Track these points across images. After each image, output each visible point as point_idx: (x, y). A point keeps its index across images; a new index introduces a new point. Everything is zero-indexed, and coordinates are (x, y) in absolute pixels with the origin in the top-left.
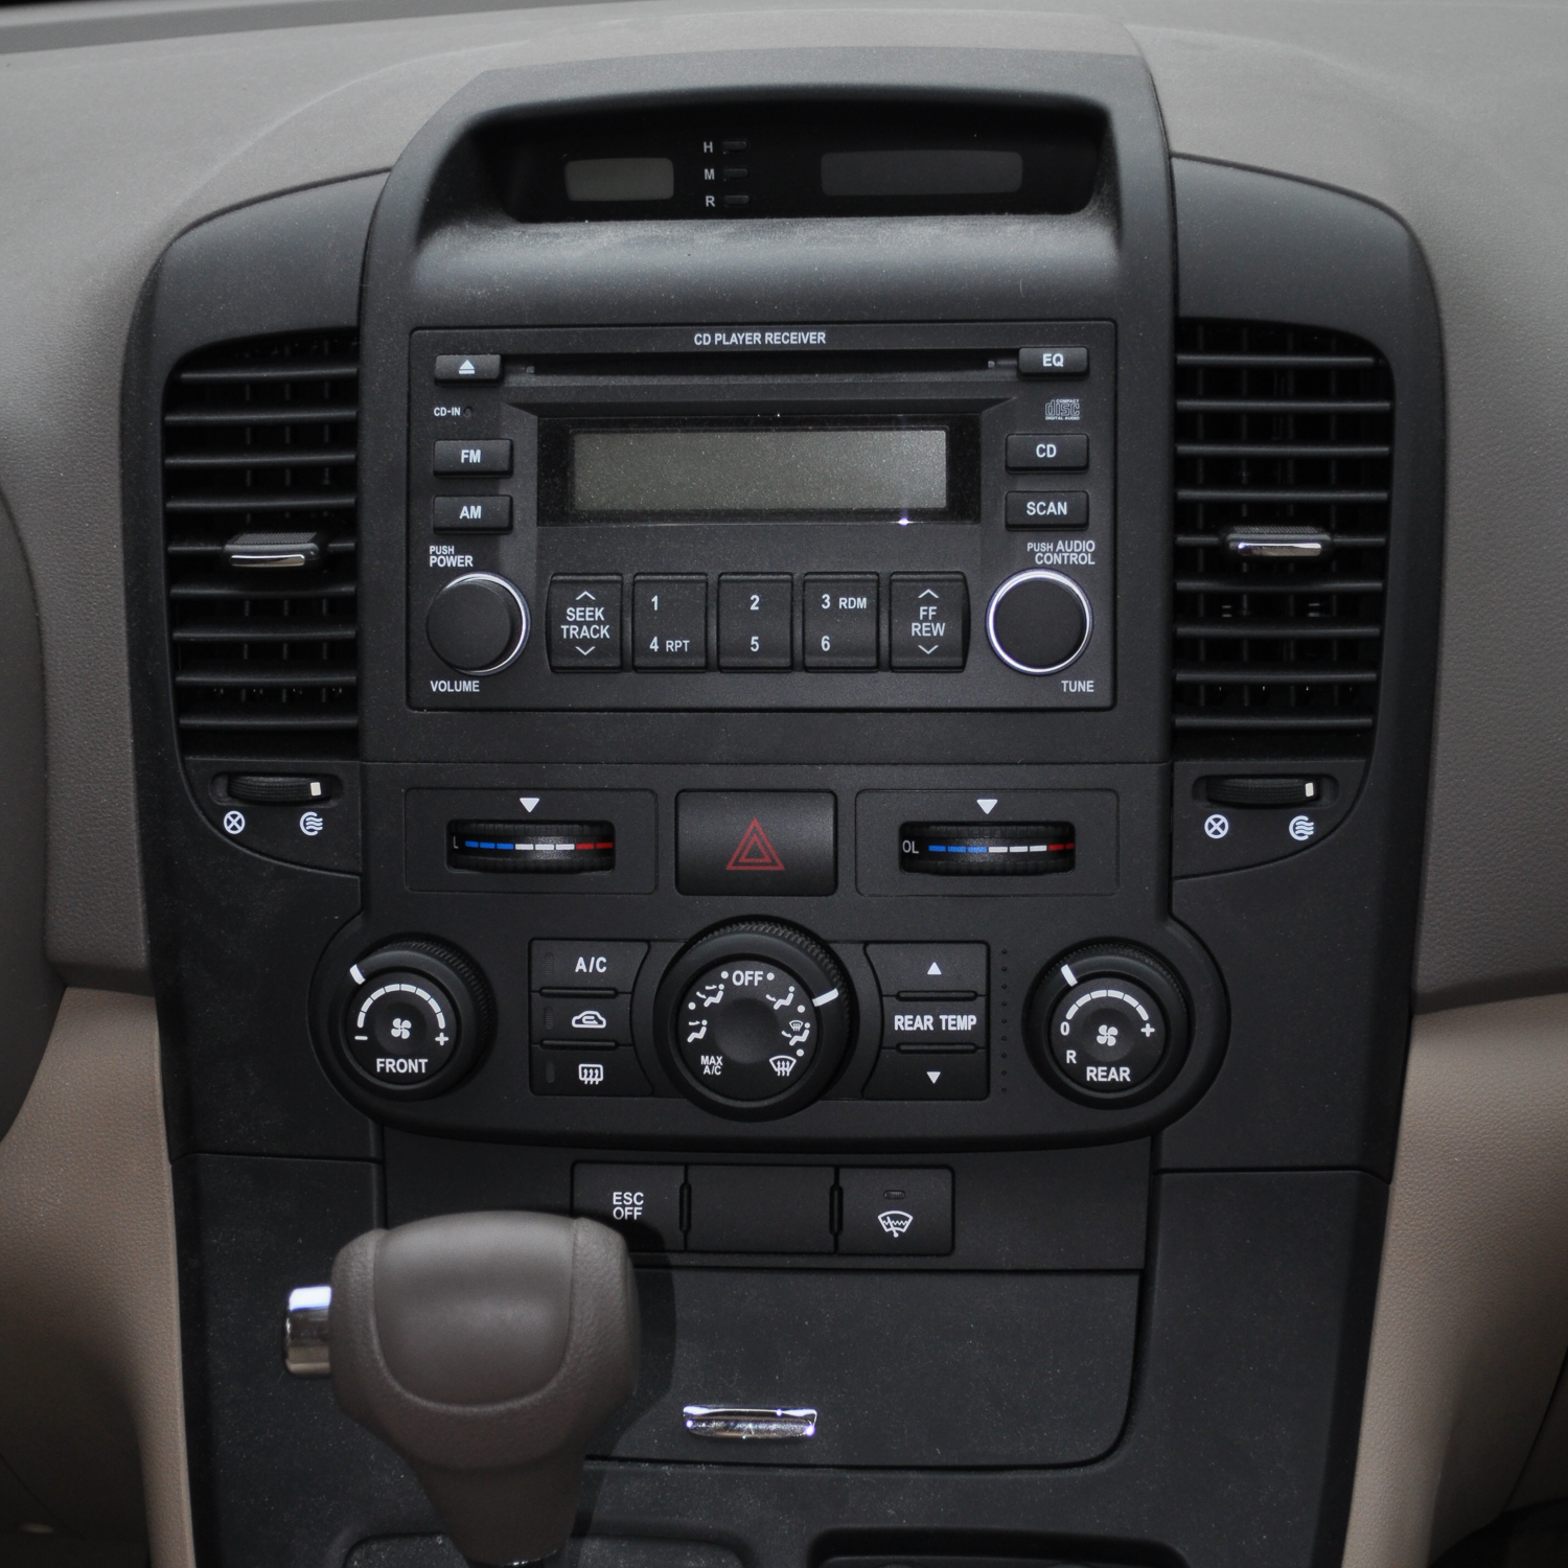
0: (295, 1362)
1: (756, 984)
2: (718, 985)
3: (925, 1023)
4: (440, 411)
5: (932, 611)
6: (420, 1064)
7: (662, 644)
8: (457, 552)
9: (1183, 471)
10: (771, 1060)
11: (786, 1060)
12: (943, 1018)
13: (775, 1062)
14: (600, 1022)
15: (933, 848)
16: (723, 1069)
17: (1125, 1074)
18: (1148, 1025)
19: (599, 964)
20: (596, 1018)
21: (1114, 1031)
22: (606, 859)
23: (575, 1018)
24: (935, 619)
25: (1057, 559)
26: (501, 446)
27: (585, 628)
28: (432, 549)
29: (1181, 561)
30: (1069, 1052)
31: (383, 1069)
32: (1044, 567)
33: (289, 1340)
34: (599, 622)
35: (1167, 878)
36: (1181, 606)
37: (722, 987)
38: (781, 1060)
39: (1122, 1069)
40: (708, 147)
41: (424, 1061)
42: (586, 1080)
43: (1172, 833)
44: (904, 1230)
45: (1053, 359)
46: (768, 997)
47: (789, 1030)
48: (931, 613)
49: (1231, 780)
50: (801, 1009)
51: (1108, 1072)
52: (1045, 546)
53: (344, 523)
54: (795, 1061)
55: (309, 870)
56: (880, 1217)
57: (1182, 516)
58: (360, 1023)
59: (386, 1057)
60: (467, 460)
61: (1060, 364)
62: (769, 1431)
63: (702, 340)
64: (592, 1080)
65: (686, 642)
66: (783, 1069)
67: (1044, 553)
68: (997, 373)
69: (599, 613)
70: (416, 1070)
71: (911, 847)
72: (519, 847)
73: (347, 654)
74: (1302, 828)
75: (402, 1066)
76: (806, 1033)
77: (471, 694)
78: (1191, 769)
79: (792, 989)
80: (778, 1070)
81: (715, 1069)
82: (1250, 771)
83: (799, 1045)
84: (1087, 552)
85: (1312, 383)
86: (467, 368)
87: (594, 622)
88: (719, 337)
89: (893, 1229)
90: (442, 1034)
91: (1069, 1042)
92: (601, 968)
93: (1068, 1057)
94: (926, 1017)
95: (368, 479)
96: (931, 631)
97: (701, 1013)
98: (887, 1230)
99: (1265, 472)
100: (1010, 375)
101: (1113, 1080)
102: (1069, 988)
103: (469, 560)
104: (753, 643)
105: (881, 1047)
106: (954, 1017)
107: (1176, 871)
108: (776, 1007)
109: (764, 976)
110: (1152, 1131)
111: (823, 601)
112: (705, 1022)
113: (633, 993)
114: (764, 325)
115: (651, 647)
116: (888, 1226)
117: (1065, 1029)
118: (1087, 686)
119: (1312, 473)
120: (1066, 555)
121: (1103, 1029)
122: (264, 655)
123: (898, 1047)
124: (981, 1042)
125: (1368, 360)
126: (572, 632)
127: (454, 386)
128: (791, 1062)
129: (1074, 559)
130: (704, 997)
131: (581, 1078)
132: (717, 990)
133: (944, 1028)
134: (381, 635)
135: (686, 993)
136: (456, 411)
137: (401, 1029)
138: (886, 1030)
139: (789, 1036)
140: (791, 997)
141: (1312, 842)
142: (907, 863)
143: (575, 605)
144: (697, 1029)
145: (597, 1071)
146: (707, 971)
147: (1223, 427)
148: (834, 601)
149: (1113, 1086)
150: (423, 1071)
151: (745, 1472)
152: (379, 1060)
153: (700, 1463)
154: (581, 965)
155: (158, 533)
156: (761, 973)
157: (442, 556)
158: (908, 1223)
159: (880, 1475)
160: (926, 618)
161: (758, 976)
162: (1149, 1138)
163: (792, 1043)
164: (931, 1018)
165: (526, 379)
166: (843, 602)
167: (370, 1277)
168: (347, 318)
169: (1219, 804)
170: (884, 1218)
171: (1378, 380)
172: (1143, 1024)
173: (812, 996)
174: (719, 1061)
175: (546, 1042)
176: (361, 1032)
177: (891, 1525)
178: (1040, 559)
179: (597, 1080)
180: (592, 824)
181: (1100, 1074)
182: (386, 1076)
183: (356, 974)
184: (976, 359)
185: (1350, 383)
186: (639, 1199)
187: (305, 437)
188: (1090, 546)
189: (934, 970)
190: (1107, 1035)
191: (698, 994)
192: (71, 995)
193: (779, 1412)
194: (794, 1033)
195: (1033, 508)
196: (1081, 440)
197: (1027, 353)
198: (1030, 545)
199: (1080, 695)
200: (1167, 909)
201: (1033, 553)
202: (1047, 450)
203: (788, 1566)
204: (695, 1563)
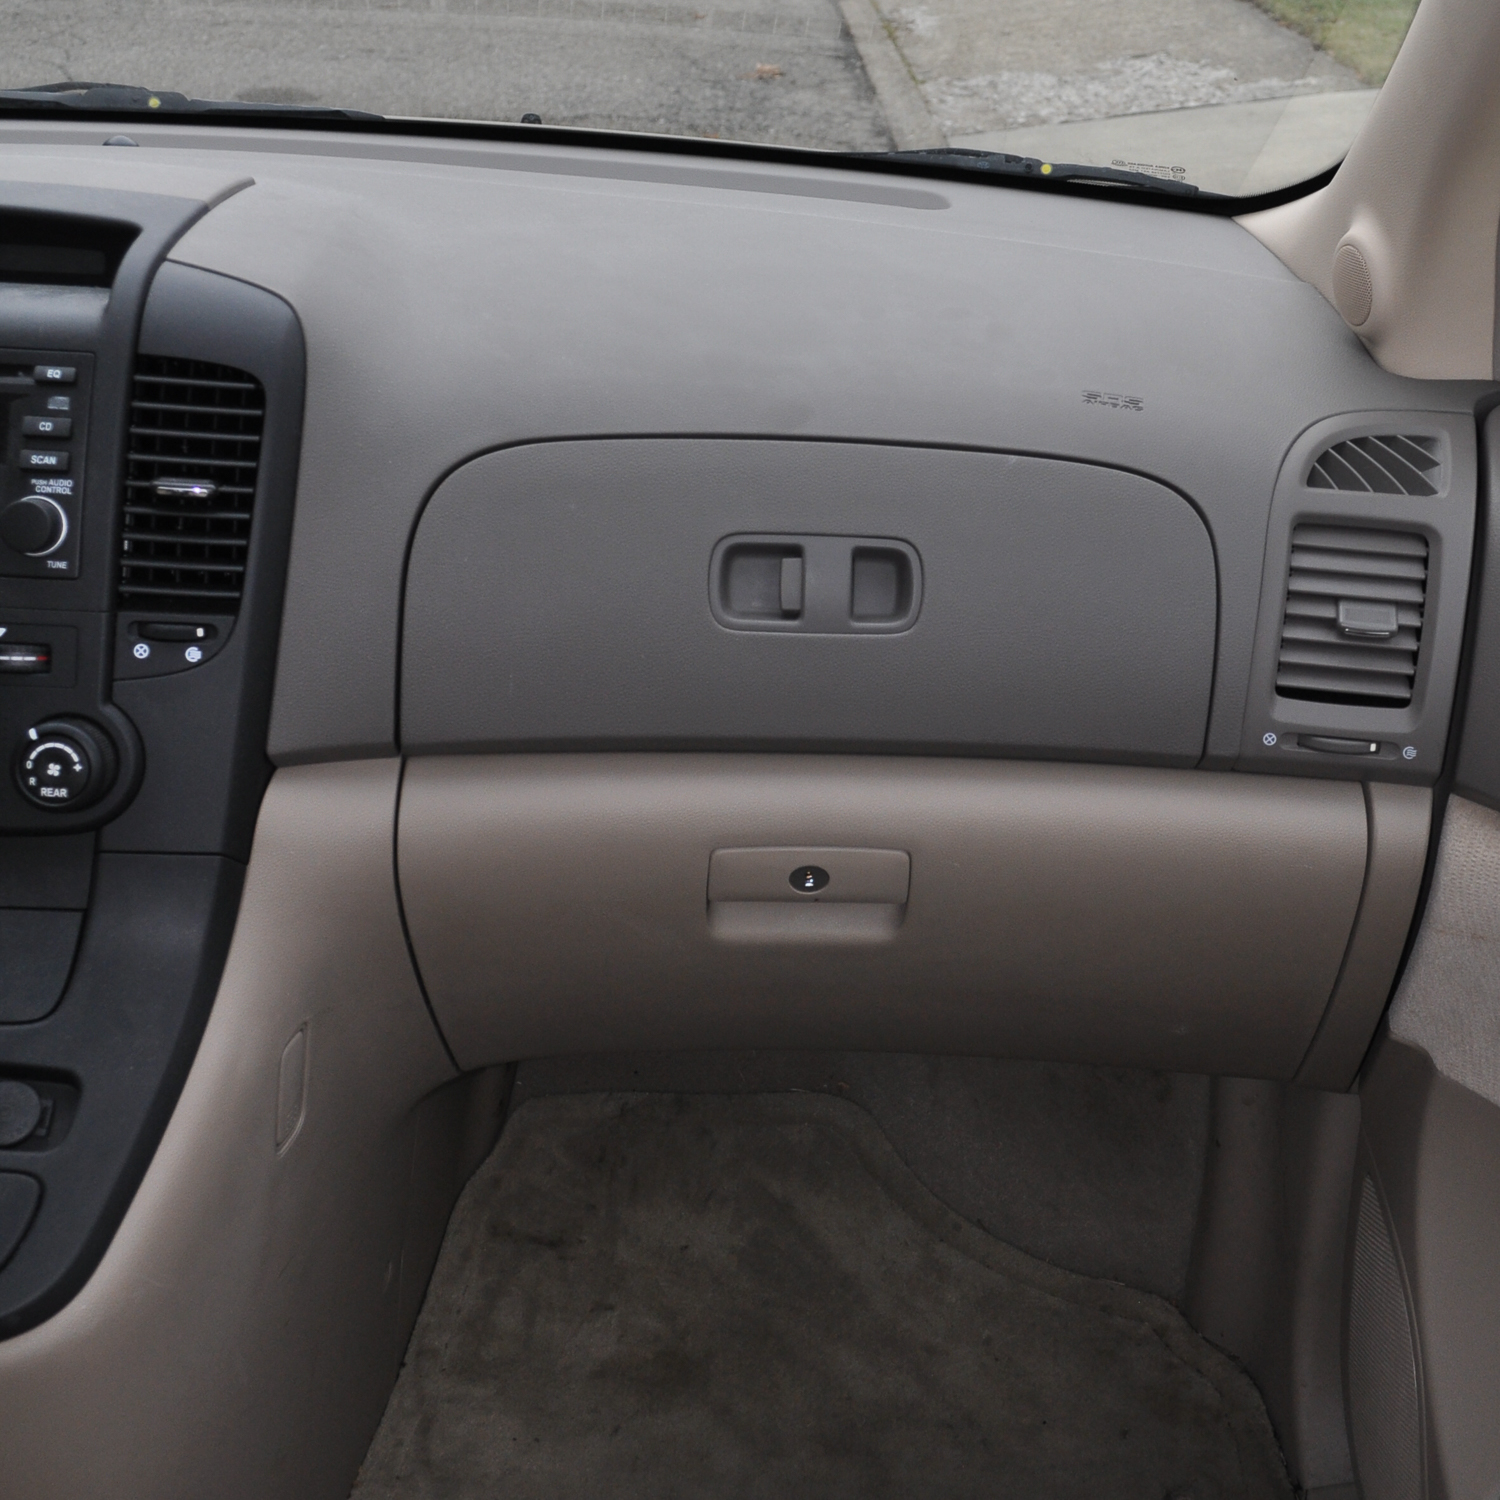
9: (131, 443)
17: (64, 792)
18: (78, 764)
21: (58, 767)
25: (49, 490)
29: (123, 498)
30: (31, 779)
32: (41, 494)
35: (110, 679)
39: (62, 789)
43: (114, 650)
45: (54, 373)
49: (154, 625)
51: (53, 791)
52: (42, 482)
57: (128, 469)
61: (58, 377)
67: (41, 486)
68: (24, 379)
74: (193, 654)
78: (126, 617)
82: (164, 620)
84: (67, 487)
91: (31, 773)
93: (31, 781)
99: (172, 446)
100: (30, 381)
101: (57, 796)
102: (32, 742)
107: (117, 675)
110: (97, 827)
117: (29, 765)
118: (62, 565)
119: (200, 447)
120: (54, 488)
121: (51, 766)
125: (251, 386)
129: (60, 490)
141: (199, 664)
149: (57, 800)
162: (93, 832)
169: (145, 637)
171: (257, 398)
172: (75, 764)
178: (38, 489)
181: (49, 792)
184: (12, 369)
185: (231, 398)
188: (70, 483)
190: (54, 770)
195: (35, 459)
196: (68, 421)
197: (39, 369)
198: (34, 481)
199: (58, 570)
200: (108, 698)
201: (35, 485)
202: (46, 426)
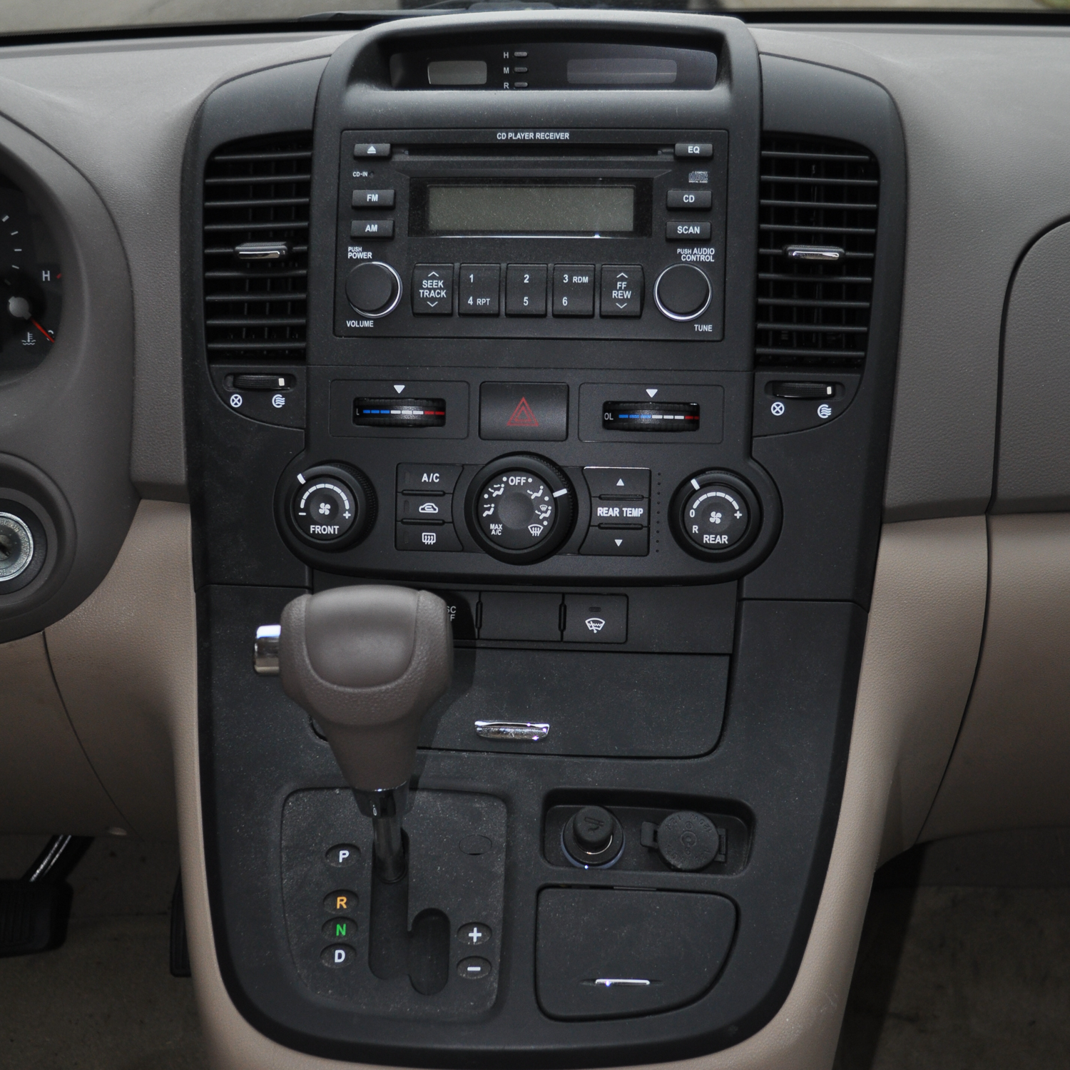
0: (259, 666)
1: (522, 484)
2: (501, 484)
3: (615, 512)
4: (356, 174)
5: (624, 284)
6: (334, 529)
7: (475, 301)
8: (363, 251)
9: (764, 214)
10: (529, 527)
11: (537, 527)
12: (624, 509)
13: (531, 528)
14: (435, 510)
15: (621, 416)
16: (502, 532)
17: (725, 539)
18: (738, 512)
19: (435, 478)
20: (433, 507)
21: (719, 515)
22: (441, 421)
23: (421, 507)
24: (626, 289)
25: (693, 258)
26: (389, 193)
27: (432, 291)
28: (350, 248)
29: (762, 263)
30: (694, 526)
31: (314, 531)
32: (686, 262)
33: (256, 654)
34: (441, 288)
35: (750, 438)
36: (761, 288)
37: (503, 485)
38: (535, 527)
39: (723, 536)
40: (506, 55)
41: (337, 527)
42: (426, 542)
43: (754, 411)
44: (600, 629)
45: (694, 149)
46: (528, 491)
47: (540, 510)
48: (623, 286)
49: (786, 384)
50: (547, 499)
51: (716, 538)
52: (687, 251)
53: (302, 236)
54: (542, 528)
55: (276, 427)
56: (587, 622)
57: (763, 238)
58: (302, 506)
59: (315, 525)
60: (370, 200)
61: (698, 152)
62: (522, 734)
63: (501, 136)
64: (429, 542)
65: (488, 300)
66: (536, 532)
67: (686, 255)
68: (664, 156)
69: (440, 284)
70: (332, 533)
71: (609, 417)
72: (393, 412)
73: (301, 308)
74: (825, 411)
75: (324, 530)
76: (549, 512)
77: (369, 328)
78: (765, 376)
79: (542, 487)
80: (532, 532)
81: (498, 532)
82: (797, 379)
83: (545, 519)
84: (710, 255)
85: (833, 169)
86: (372, 150)
87: (438, 289)
88: (511, 135)
89: (594, 628)
90: (347, 512)
91: (694, 521)
92: (436, 479)
93: (694, 529)
94: (615, 509)
95: (315, 212)
96: (623, 296)
97: (491, 500)
98: (590, 629)
99: (806, 216)
100: (670, 158)
101: (718, 542)
102: (695, 491)
103: (370, 255)
104: (525, 300)
105: (589, 525)
106: (631, 509)
107: (754, 434)
108: (533, 497)
109: (527, 480)
110: (738, 576)
111: (564, 278)
112: (493, 505)
113: (453, 494)
114: (535, 128)
115: (469, 302)
116: (591, 627)
118: (708, 328)
119: (833, 217)
120: (698, 256)
121: (713, 514)
122: (256, 309)
123: (599, 526)
124: (645, 523)
125: (866, 157)
126: (425, 294)
127: (365, 160)
128: (540, 528)
129: (703, 258)
130: (493, 491)
131: (423, 541)
132: (500, 487)
133: (625, 515)
134: (320, 296)
135: (483, 489)
136: (365, 174)
137: (325, 509)
138: (593, 515)
139: (540, 513)
140: (541, 492)
141: (830, 419)
142: (607, 425)
143: (428, 279)
144: (489, 509)
145: (432, 537)
146: (495, 477)
147: (785, 191)
148: (571, 279)
149: (719, 546)
150: (336, 533)
151: (509, 757)
152: (312, 526)
153: (484, 752)
154: (425, 478)
155: (199, 243)
156: (525, 478)
157: (356, 252)
158: (602, 625)
159: (584, 760)
160: (621, 288)
161: (523, 480)
162: (736, 581)
163: (541, 518)
164: (618, 509)
165: (403, 157)
166: (575, 279)
167: (303, 615)
168: (307, 125)
169: (780, 396)
170: (589, 622)
171: (872, 168)
172: (736, 511)
173: (552, 491)
174: (501, 527)
175: (404, 520)
176: (302, 510)
177: (589, 787)
178: (684, 257)
179: (432, 542)
180: (433, 400)
181: (711, 539)
182: (315, 535)
183: (301, 479)
184: (652, 149)
185: (853, 169)
186: (453, 610)
187: (281, 190)
188: (712, 251)
189: (620, 483)
190: (716, 518)
191: (490, 489)
192: (143, 503)
193: (529, 725)
194: (542, 512)
195: (681, 230)
196: (708, 193)
197: (679, 146)
198: (679, 250)
199: (705, 333)
200: (749, 454)
201: (680, 254)
202: (689, 198)
203: (532, 807)
204: (480, 804)
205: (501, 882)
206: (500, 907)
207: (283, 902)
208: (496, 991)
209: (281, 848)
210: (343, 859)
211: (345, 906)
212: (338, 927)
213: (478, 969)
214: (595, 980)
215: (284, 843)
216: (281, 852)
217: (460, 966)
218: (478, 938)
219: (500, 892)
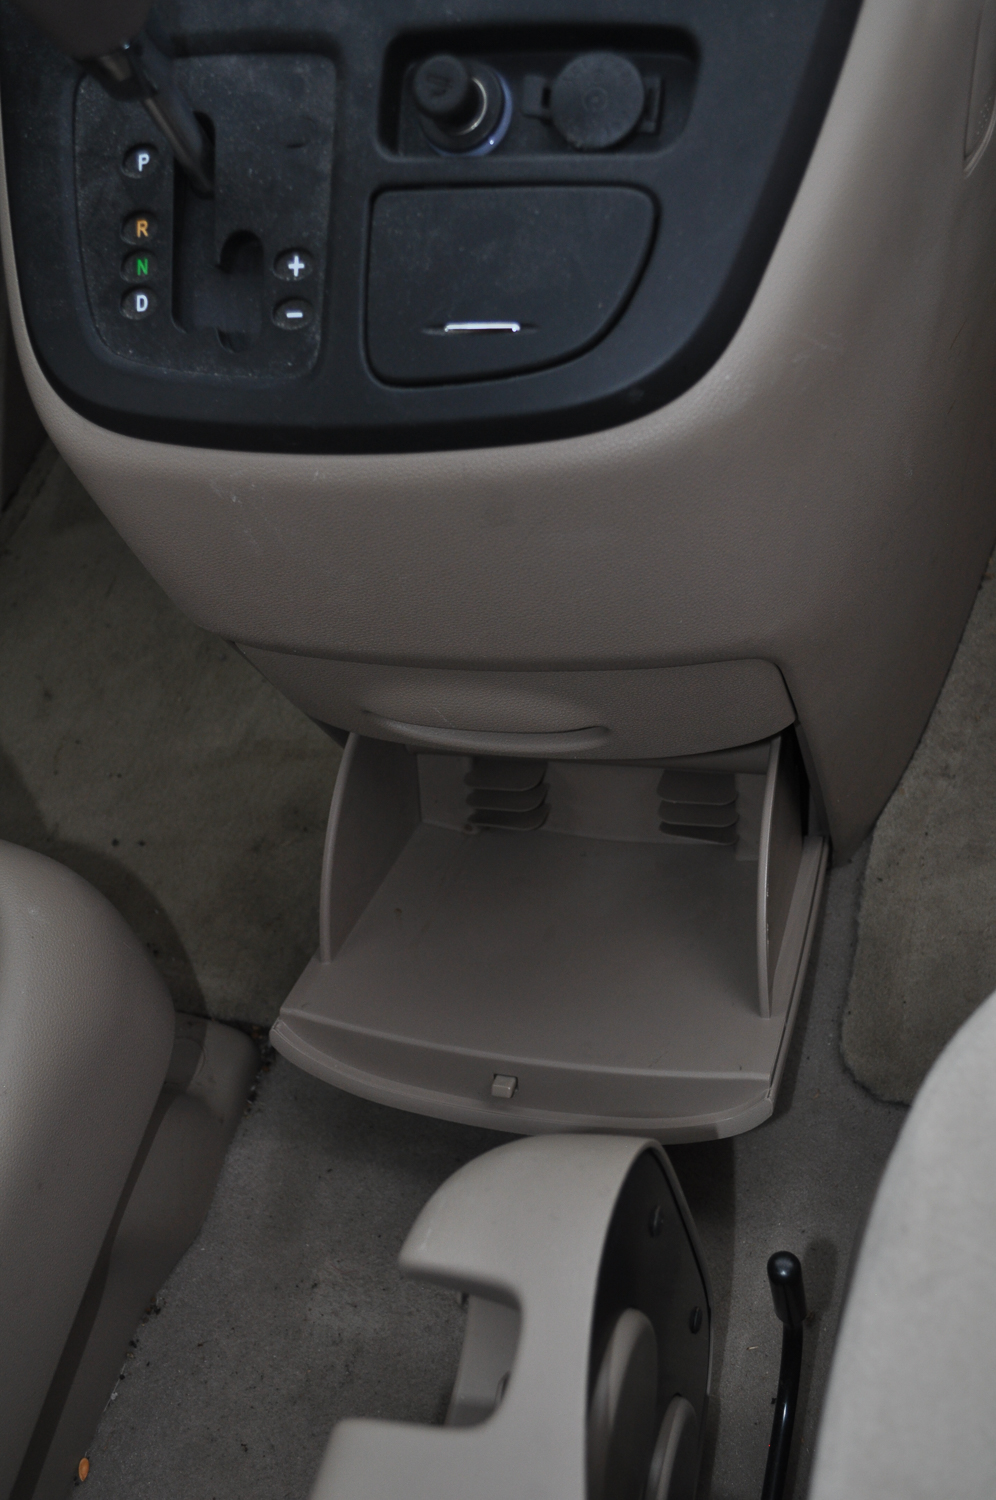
203: (368, 65)
204: (302, 67)
205: (326, 186)
206: (325, 223)
207: (79, 231)
208: (318, 346)
209: (74, 157)
210: (144, 166)
211: (146, 234)
212: (140, 262)
213: (299, 315)
214: (442, 326)
215: (77, 148)
216: (74, 161)
217: (279, 313)
218: (300, 270)
219: (324, 201)
